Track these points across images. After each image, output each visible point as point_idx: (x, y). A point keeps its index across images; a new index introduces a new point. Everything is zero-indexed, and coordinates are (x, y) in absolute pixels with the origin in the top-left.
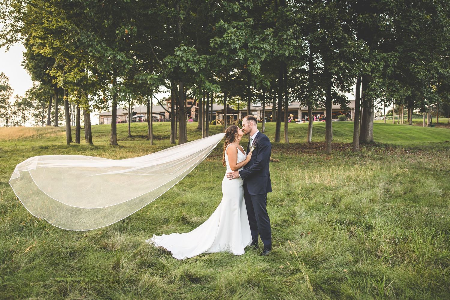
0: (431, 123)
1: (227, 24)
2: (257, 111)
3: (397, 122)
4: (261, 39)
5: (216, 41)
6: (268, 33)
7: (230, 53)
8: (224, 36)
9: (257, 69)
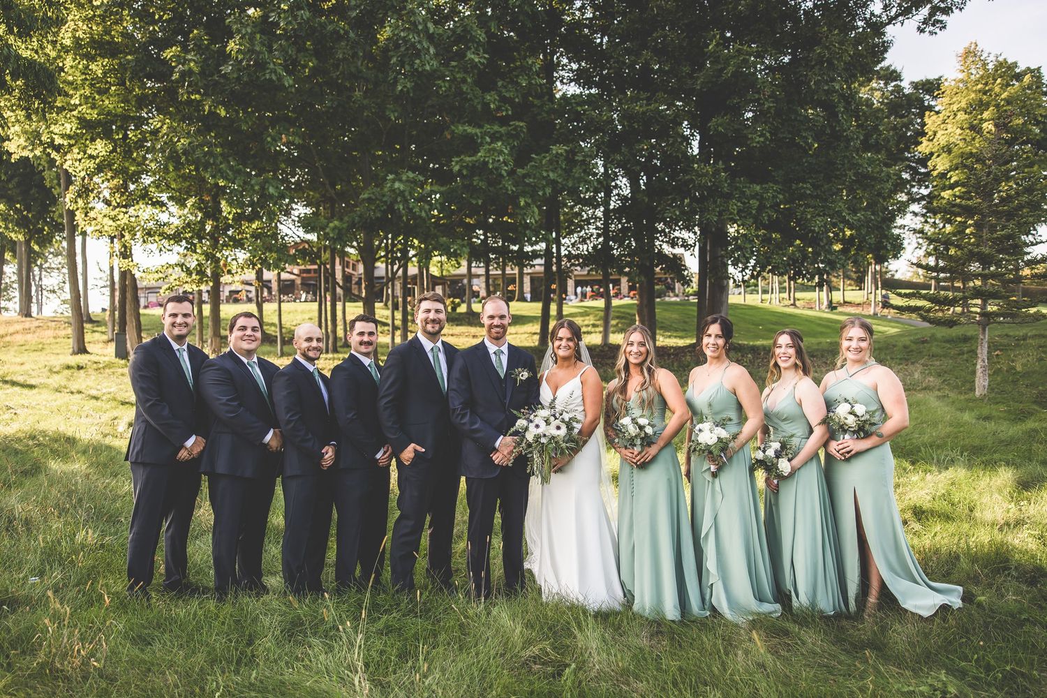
0: (830, 302)
1: (478, 131)
2: (478, 276)
3: (767, 300)
4: (544, 162)
5: (465, 162)
6: (557, 153)
7: (490, 183)
8: (480, 154)
9: (533, 212)
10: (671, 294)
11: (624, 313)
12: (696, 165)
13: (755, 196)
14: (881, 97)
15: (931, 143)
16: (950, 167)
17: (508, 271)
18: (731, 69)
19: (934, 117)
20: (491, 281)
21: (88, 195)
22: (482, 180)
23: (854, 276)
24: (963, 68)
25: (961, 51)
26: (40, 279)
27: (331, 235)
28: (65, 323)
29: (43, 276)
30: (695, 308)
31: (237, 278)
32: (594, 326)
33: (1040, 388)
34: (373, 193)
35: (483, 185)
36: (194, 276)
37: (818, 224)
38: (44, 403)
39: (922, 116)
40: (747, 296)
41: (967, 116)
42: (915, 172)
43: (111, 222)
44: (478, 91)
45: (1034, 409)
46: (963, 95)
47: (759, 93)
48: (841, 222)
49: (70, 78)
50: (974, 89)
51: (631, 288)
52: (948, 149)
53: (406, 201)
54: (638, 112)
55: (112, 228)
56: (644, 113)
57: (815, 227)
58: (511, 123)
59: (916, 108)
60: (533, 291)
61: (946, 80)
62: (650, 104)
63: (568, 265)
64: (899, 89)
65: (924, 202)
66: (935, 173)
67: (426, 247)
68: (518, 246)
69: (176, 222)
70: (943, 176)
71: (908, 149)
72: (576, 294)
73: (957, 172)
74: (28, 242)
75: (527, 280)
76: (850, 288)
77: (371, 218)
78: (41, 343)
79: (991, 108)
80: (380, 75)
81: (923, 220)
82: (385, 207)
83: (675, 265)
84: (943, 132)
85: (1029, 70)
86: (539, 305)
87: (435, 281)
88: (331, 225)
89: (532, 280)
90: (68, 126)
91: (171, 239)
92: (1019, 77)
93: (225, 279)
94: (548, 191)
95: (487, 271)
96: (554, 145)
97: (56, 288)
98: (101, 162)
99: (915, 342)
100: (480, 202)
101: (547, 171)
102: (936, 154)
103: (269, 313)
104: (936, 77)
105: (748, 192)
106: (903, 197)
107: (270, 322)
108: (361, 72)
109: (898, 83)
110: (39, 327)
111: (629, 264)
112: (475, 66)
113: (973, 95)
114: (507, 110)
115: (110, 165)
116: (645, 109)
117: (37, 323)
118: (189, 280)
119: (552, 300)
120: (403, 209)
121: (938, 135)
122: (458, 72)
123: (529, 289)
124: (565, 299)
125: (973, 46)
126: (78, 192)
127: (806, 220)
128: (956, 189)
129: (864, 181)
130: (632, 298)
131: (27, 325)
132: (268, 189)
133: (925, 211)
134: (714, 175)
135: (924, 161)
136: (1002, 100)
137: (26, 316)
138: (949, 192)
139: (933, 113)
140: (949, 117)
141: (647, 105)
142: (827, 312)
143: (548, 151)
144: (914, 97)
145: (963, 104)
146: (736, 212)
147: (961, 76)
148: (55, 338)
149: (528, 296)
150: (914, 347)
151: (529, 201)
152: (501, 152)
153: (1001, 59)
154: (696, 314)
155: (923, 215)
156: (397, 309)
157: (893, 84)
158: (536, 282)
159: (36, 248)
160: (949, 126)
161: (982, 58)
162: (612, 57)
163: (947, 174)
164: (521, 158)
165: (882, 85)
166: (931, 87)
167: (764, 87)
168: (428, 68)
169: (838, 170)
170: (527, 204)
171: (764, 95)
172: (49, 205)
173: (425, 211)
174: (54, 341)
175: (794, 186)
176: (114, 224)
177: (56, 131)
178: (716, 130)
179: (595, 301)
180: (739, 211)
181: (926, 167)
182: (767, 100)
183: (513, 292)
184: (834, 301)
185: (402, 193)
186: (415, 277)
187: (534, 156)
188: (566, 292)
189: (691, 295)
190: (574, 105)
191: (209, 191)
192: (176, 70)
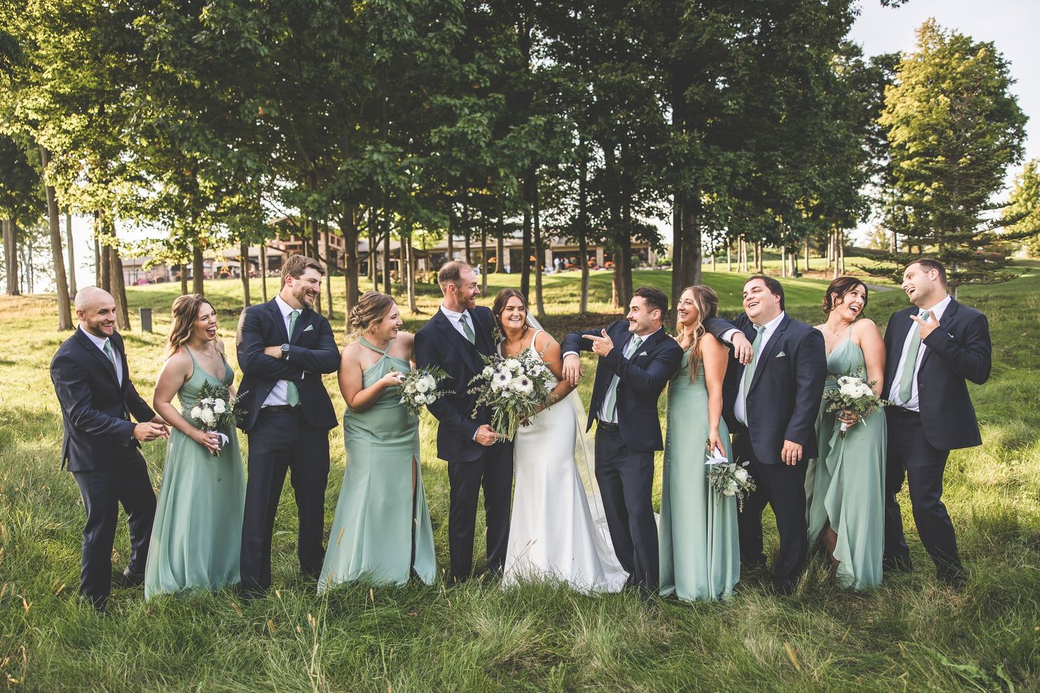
0: (796, 270)
1: (457, 102)
2: (459, 250)
3: (735, 269)
4: (523, 132)
5: (443, 133)
6: (536, 124)
7: (468, 155)
8: (458, 125)
9: (512, 183)
10: (645, 264)
11: (600, 282)
12: (672, 134)
13: (729, 163)
14: (843, 72)
15: (890, 115)
16: (909, 138)
17: (489, 244)
18: (705, 37)
19: (894, 91)
20: (471, 255)
21: (67, 172)
22: (461, 152)
23: (816, 244)
24: (921, 43)
25: (920, 26)
26: (30, 258)
27: (311, 209)
28: (53, 300)
29: (33, 256)
30: (670, 277)
31: (219, 252)
32: (572, 295)
33: (1006, 347)
34: (352, 164)
35: (462, 156)
36: (175, 251)
37: (789, 191)
38: (22, 379)
39: (882, 90)
40: (718, 265)
41: (924, 89)
42: (873, 143)
43: (90, 198)
44: (455, 61)
45: (1003, 367)
46: (922, 68)
47: (733, 62)
48: (811, 188)
49: (44, 53)
50: (933, 62)
51: (606, 260)
52: (906, 121)
53: (384, 174)
54: (614, 82)
55: (91, 204)
56: (620, 83)
57: (786, 193)
58: (490, 95)
59: (876, 82)
60: (512, 263)
61: (905, 55)
62: (626, 75)
63: (547, 235)
64: (859, 64)
65: (883, 174)
66: (894, 145)
67: (407, 220)
68: (497, 219)
69: (154, 196)
70: (902, 147)
71: (867, 122)
72: (554, 266)
73: (915, 143)
74: (13, 221)
75: (506, 253)
76: (813, 256)
77: (350, 190)
78: (28, 320)
79: (948, 81)
80: (358, 46)
81: (881, 190)
82: (364, 178)
83: (651, 234)
84: (902, 105)
85: (982, 45)
86: (519, 277)
87: (417, 255)
88: (310, 198)
89: (512, 253)
90: (41, 101)
91: (148, 214)
92: (973, 51)
93: (207, 253)
94: (527, 162)
95: (468, 244)
96: (533, 116)
97: (46, 267)
98: (77, 137)
99: (882, 305)
100: (458, 174)
101: (526, 142)
102: (895, 126)
103: (256, 288)
104: (895, 53)
105: (722, 160)
106: (863, 168)
107: (257, 296)
108: (336, 41)
109: (859, 58)
110: (27, 304)
111: (605, 234)
112: (453, 36)
113: (930, 69)
114: (485, 82)
115: (86, 139)
116: (620, 79)
117: (24, 301)
118: (171, 255)
119: (531, 271)
120: (383, 180)
121: (898, 108)
122: (436, 43)
123: (508, 262)
124: (543, 271)
125: (931, 22)
126: (57, 168)
127: (779, 186)
128: (914, 160)
129: (834, 147)
130: (607, 269)
131: (14, 303)
132: (245, 162)
133: (883, 181)
134: (689, 144)
135: (883, 133)
136: (957, 74)
137: (14, 294)
138: (908, 162)
139: (891, 87)
140: (907, 90)
141: (622, 75)
142: (793, 280)
143: (527, 121)
144: (874, 72)
145: (921, 78)
146: (711, 179)
147: (920, 51)
148: (42, 315)
149: (508, 268)
150: (880, 309)
151: (508, 171)
152: (480, 123)
153: (957, 34)
154: (670, 282)
155: (882, 186)
156: (381, 282)
157: (854, 59)
158: (515, 256)
159: (21, 226)
160: (908, 99)
161: (939, 33)
162: (588, 28)
163: (905, 146)
164: (499, 129)
165: (844, 60)
166: (890, 62)
167: (738, 55)
168: (406, 37)
169: (809, 136)
170: (507, 176)
171: (738, 63)
172: (33, 184)
173: (405, 184)
174: (42, 318)
175: (766, 154)
176: (93, 200)
177: (30, 106)
178: (692, 98)
179: (572, 272)
180: (715, 178)
181: (885, 138)
182: (740, 67)
183: (493, 265)
184: (799, 268)
185: (381, 165)
186: (397, 251)
187: (512, 127)
188: (544, 264)
189: (664, 265)
190: (550, 76)
191: (188, 166)
192: (147, 40)
